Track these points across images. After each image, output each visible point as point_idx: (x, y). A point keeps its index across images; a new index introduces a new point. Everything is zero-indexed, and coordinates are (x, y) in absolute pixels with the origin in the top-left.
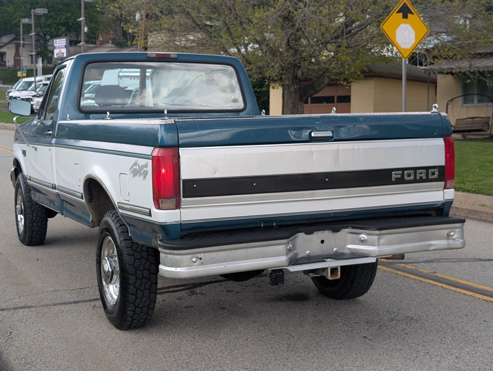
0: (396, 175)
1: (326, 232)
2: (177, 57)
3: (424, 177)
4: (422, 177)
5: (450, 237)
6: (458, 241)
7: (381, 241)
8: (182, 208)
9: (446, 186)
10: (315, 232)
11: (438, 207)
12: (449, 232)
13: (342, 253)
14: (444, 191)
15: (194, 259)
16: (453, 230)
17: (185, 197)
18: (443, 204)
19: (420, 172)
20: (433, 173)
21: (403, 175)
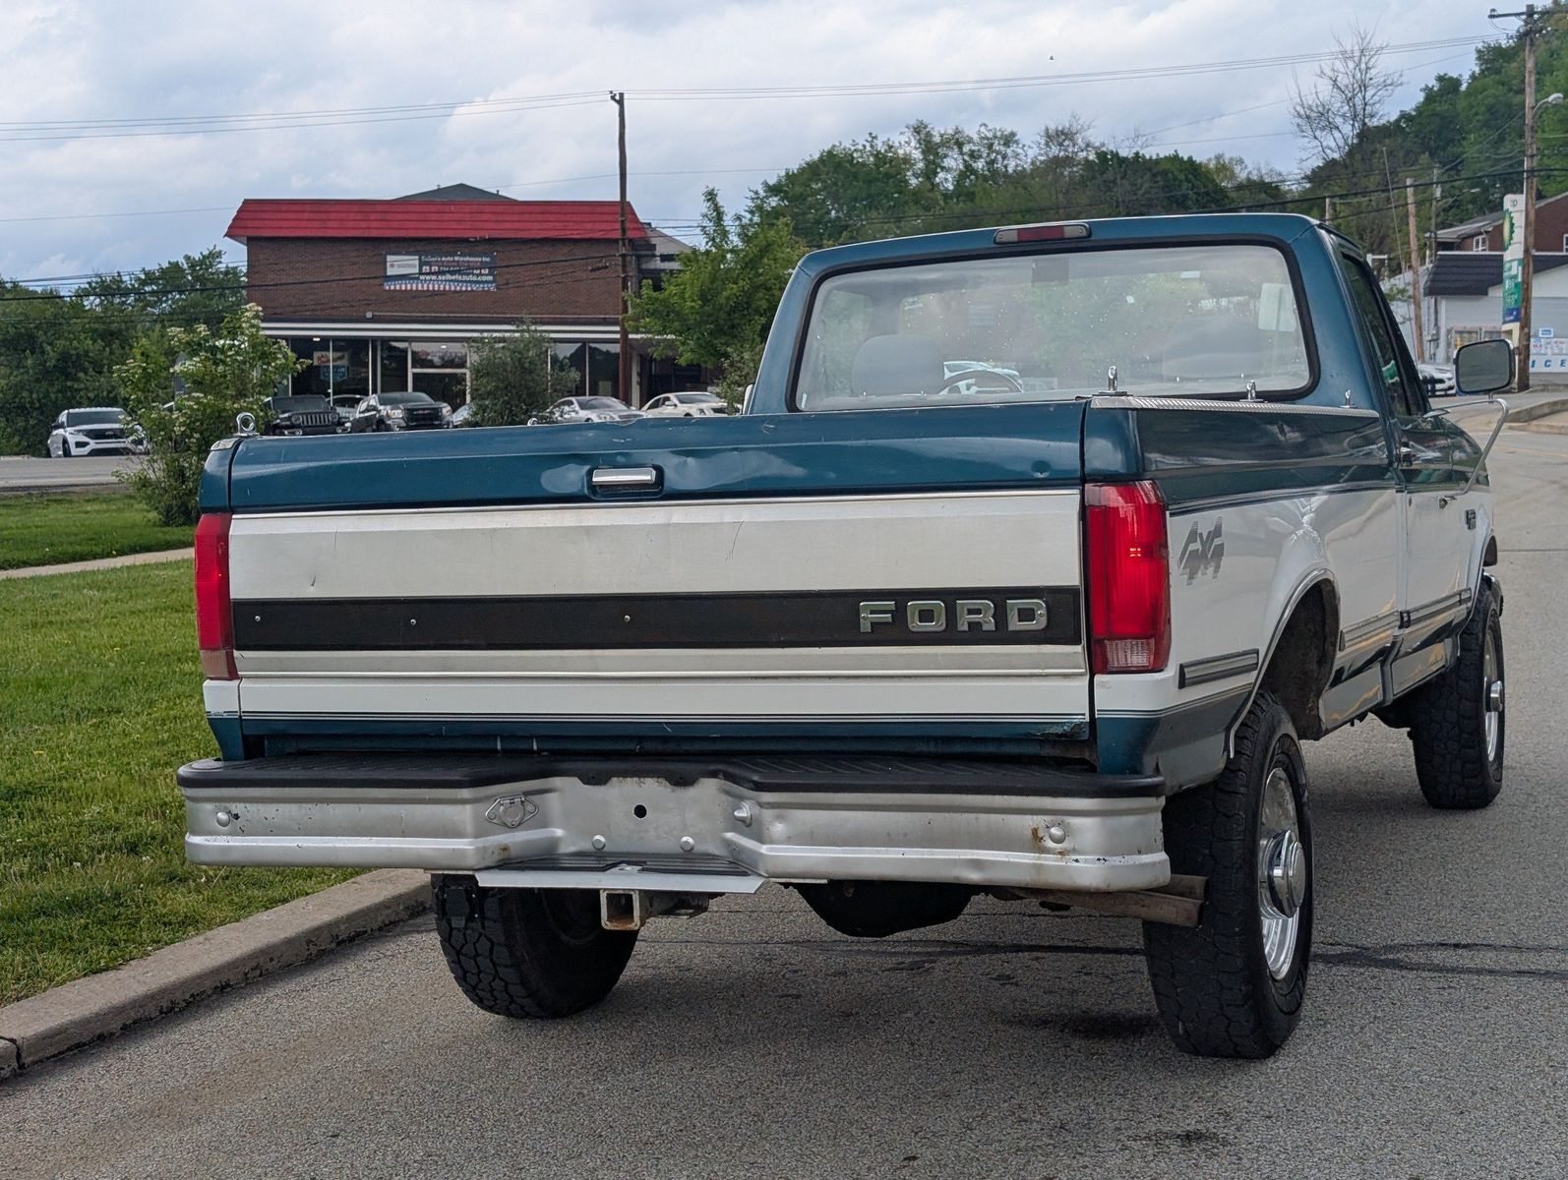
0: (872, 612)
1: (650, 782)
2: (1085, 233)
3: (989, 624)
4: (979, 624)
5: (1050, 844)
6: (1077, 861)
7: (778, 828)
8: (240, 678)
9: (1105, 661)
10: (615, 779)
11: (1064, 735)
12: (1043, 824)
13: (709, 855)
14: (1098, 678)
15: (222, 816)
16: (1059, 818)
17: (240, 648)
18: (1090, 728)
19: (972, 607)
20: (1026, 614)
21: (900, 613)
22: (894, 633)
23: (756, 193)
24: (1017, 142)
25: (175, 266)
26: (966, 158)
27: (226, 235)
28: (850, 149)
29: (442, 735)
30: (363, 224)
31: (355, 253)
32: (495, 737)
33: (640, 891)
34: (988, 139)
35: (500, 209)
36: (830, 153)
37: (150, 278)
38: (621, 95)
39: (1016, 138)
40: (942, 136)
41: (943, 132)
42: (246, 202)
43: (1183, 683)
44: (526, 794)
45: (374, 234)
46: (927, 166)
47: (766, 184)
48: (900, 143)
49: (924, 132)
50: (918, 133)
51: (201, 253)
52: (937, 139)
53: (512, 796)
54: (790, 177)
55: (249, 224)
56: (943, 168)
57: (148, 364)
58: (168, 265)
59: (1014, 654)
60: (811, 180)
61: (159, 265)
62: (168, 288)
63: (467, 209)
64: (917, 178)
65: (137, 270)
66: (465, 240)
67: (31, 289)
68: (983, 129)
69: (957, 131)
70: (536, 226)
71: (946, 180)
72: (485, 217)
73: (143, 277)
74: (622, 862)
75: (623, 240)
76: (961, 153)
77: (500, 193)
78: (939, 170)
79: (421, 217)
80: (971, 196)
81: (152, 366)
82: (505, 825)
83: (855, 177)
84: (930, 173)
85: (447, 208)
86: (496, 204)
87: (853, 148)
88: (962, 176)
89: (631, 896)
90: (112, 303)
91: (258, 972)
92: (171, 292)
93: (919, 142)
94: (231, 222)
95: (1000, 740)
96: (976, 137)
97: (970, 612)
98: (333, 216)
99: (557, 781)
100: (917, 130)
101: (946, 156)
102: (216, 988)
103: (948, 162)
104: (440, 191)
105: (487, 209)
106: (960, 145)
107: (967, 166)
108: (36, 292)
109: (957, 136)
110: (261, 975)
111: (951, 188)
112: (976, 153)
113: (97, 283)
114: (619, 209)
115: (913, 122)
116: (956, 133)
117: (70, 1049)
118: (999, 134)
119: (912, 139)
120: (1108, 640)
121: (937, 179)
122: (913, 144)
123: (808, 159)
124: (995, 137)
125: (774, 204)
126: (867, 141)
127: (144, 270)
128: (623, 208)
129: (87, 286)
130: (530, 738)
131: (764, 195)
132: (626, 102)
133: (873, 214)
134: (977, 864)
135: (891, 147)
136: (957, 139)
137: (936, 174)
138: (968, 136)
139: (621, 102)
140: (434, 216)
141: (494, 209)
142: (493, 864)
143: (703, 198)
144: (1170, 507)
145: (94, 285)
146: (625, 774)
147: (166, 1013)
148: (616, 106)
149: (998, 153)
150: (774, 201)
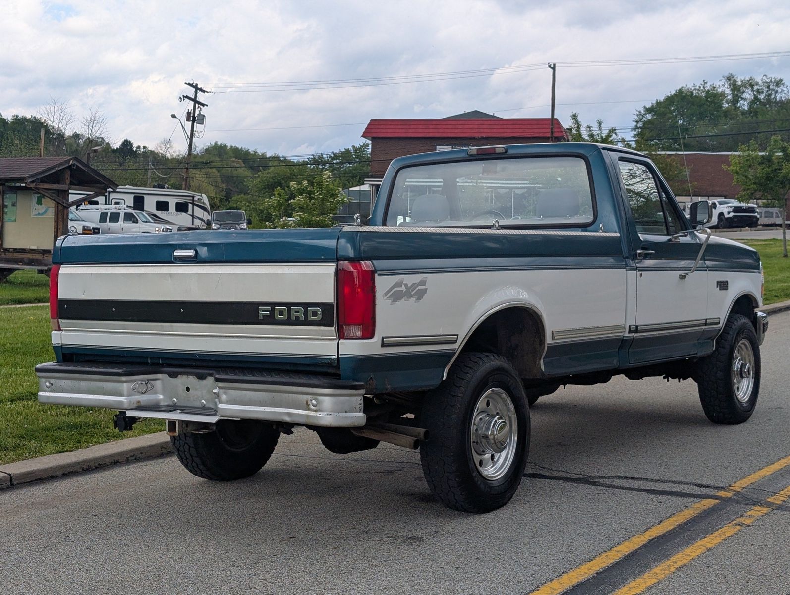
1: (191, 377)
2: (504, 151)
3: (302, 318)
4: (299, 317)
5: (312, 407)
6: (320, 414)
7: (224, 397)
8: (62, 330)
9: (344, 334)
10: (180, 376)
11: (328, 364)
12: (310, 399)
13: (210, 408)
14: (341, 341)
15: (48, 384)
16: (315, 396)
17: (61, 318)
18: (337, 361)
19: (296, 310)
20: (315, 314)
21: (272, 312)
22: (270, 320)
23: (640, 112)
24: (783, 84)
25: (348, 151)
26: (755, 93)
27: (362, 136)
28: (691, 89)
29: (124, 356)
30: (427, 131)
31: (421, 145)
32: (148, 357)
33: (179, 420)
34: (767, 83)
35: (493, 122)
36: (681, 90)
37: (335, 156)
38: (554, 65)
39: (783, 82)
40: (742, 81)
41: (743, 79)
42: (372, 120)
43: (384, 345)
44: (148, 380)
45: (431, 135)
46: (733, 98)
47: (645, 107)
48: (719, 86)
49: (733, 79)
50: (729, 80)
51: (360, 145)
52: (739, 83)
53: (143, 380)
54: (659, 103)
55: (373, 131)
56: (742, 99)
57: (280, 199)
58: (344, 150)
59: (311, 330)
60: (670, 105)
61: (340, 150)
62: (344, 161)
63: (476, 123)
64: (728, 104)
65: (329, 151)
66: (474, 138)
67: (292, 160)
68: (764, 78)
69: (751, 79)
70: (509, 131)
71: (744, 105)
72: (485, 127)
73: (332, 155)
74: (178, 409)
75: (551, 137)
76: (753, 91)
77: (495, 115)
78: (740, 99)
79: (454, 127)
80: (756, 113)
81: (281, 199)
82: (139, 392)
83: (693, 104)
84: (735, 101)
85: (467, 123)
86: (490, 120)
87: (693, 88)
88: (753, 102)
89: (175, 422)
90: (317, 168)
91: (134, 458)
92: (345, 163)
93: (729, 85)
94: (364, 130)
95: (308, 365)
96: (760, 83)
97: (296, 312)
98: (412, 127)
99: (159, 376)
100: (729, 79)
101: (744, 92)
102: (111, 462)
103: (745, 95)
104: (466, 114)
105: (486, 123)
106: (752, 86)
107: (756, 98)
108: (294, 162)
109: (751, 81)
110: (135, 459)
111: (746, 109)
112: (760, 90)
113: (311, 158)
114: (550, 122)
115: (727, 75)
116: (750, 80)
117: (35, 480)
118: (773, 80)
119: (726, 83)
120: (345, 325)
121: (739, 104)
122: (726, 86)
123: (669, 94)
124: (771, 82)
125: (649, 118)
126: (701, 84)
127: (333, 152)
128: (553, 122)
129: (307, 160)
130: (159, 358)
131: (644, 113)
132: (556, 69)
133: (701, 123)
134: (289, 414)
135: (714, 88)
136: (751, 83)
137: (738, 101)
138: (756, 82)
139: (554, 69)
140: (460, 127)
141: (489, 123)
142: (134, 408)
143: (571, 118)
144: (378, 272)
145: (310, 159)
146: (183, 374)
147: (85, 470)
148: (551, 71)
149: (773, 90)
150: (649, 116)
